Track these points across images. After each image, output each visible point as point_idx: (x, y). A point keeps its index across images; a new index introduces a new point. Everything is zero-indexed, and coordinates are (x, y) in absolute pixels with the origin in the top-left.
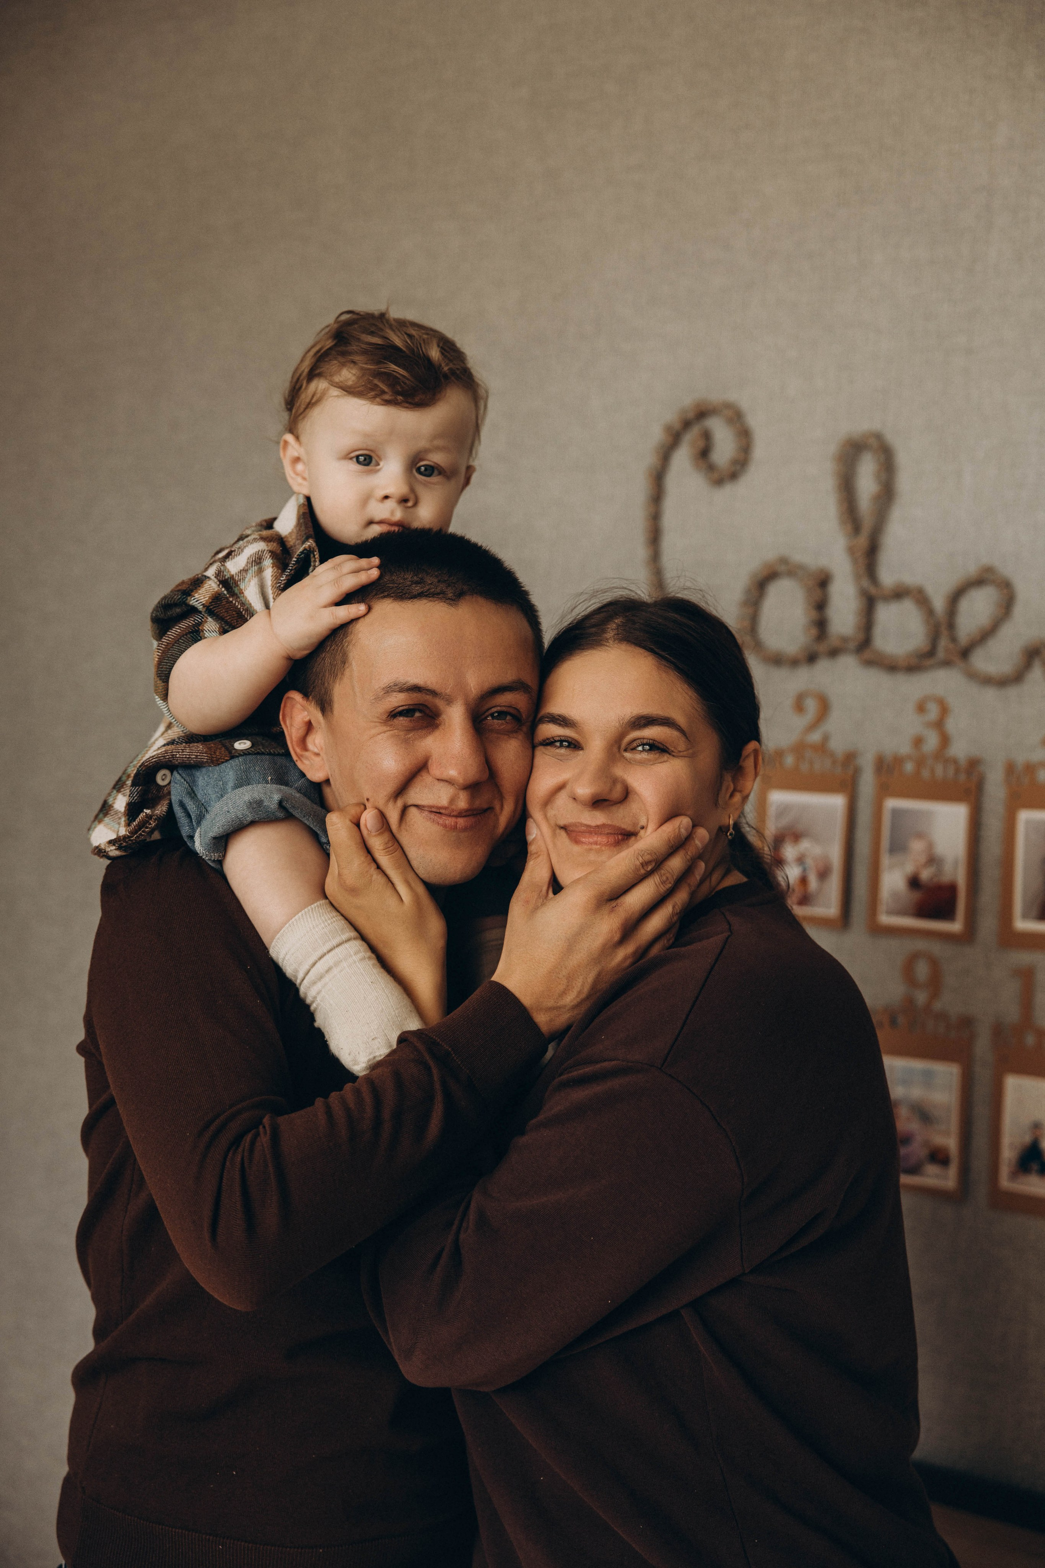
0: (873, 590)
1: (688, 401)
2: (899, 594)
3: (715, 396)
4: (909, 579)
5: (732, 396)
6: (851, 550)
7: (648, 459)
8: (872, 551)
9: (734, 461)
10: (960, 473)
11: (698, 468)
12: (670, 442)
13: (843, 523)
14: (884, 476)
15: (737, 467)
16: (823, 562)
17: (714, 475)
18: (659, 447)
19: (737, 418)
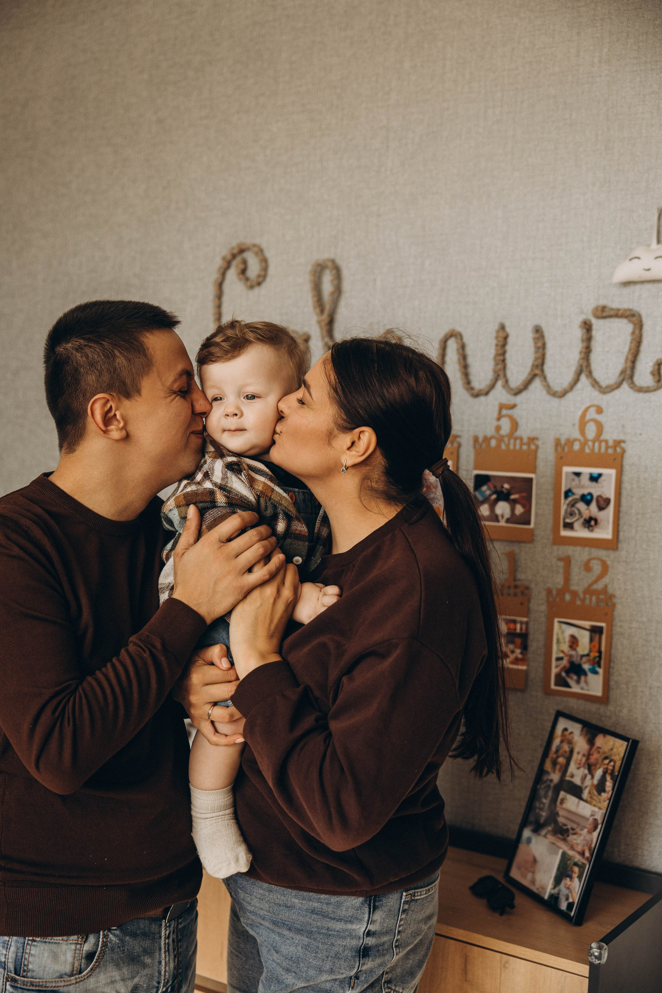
1: (234, 243)
3: (249, 241)
5: (257, 241)
6: (319, 322)
7: (215, 276)
8: (331, 322)
9: (259, 276)
10: (375, 280)
11: (240, 279)
12: (225, 265)
13: (315, 307)
14: (336, 282)
15: (261, 279)
16: (306, 329)
17: (249, 283)
18: (220, 268)
19: (260, 252)
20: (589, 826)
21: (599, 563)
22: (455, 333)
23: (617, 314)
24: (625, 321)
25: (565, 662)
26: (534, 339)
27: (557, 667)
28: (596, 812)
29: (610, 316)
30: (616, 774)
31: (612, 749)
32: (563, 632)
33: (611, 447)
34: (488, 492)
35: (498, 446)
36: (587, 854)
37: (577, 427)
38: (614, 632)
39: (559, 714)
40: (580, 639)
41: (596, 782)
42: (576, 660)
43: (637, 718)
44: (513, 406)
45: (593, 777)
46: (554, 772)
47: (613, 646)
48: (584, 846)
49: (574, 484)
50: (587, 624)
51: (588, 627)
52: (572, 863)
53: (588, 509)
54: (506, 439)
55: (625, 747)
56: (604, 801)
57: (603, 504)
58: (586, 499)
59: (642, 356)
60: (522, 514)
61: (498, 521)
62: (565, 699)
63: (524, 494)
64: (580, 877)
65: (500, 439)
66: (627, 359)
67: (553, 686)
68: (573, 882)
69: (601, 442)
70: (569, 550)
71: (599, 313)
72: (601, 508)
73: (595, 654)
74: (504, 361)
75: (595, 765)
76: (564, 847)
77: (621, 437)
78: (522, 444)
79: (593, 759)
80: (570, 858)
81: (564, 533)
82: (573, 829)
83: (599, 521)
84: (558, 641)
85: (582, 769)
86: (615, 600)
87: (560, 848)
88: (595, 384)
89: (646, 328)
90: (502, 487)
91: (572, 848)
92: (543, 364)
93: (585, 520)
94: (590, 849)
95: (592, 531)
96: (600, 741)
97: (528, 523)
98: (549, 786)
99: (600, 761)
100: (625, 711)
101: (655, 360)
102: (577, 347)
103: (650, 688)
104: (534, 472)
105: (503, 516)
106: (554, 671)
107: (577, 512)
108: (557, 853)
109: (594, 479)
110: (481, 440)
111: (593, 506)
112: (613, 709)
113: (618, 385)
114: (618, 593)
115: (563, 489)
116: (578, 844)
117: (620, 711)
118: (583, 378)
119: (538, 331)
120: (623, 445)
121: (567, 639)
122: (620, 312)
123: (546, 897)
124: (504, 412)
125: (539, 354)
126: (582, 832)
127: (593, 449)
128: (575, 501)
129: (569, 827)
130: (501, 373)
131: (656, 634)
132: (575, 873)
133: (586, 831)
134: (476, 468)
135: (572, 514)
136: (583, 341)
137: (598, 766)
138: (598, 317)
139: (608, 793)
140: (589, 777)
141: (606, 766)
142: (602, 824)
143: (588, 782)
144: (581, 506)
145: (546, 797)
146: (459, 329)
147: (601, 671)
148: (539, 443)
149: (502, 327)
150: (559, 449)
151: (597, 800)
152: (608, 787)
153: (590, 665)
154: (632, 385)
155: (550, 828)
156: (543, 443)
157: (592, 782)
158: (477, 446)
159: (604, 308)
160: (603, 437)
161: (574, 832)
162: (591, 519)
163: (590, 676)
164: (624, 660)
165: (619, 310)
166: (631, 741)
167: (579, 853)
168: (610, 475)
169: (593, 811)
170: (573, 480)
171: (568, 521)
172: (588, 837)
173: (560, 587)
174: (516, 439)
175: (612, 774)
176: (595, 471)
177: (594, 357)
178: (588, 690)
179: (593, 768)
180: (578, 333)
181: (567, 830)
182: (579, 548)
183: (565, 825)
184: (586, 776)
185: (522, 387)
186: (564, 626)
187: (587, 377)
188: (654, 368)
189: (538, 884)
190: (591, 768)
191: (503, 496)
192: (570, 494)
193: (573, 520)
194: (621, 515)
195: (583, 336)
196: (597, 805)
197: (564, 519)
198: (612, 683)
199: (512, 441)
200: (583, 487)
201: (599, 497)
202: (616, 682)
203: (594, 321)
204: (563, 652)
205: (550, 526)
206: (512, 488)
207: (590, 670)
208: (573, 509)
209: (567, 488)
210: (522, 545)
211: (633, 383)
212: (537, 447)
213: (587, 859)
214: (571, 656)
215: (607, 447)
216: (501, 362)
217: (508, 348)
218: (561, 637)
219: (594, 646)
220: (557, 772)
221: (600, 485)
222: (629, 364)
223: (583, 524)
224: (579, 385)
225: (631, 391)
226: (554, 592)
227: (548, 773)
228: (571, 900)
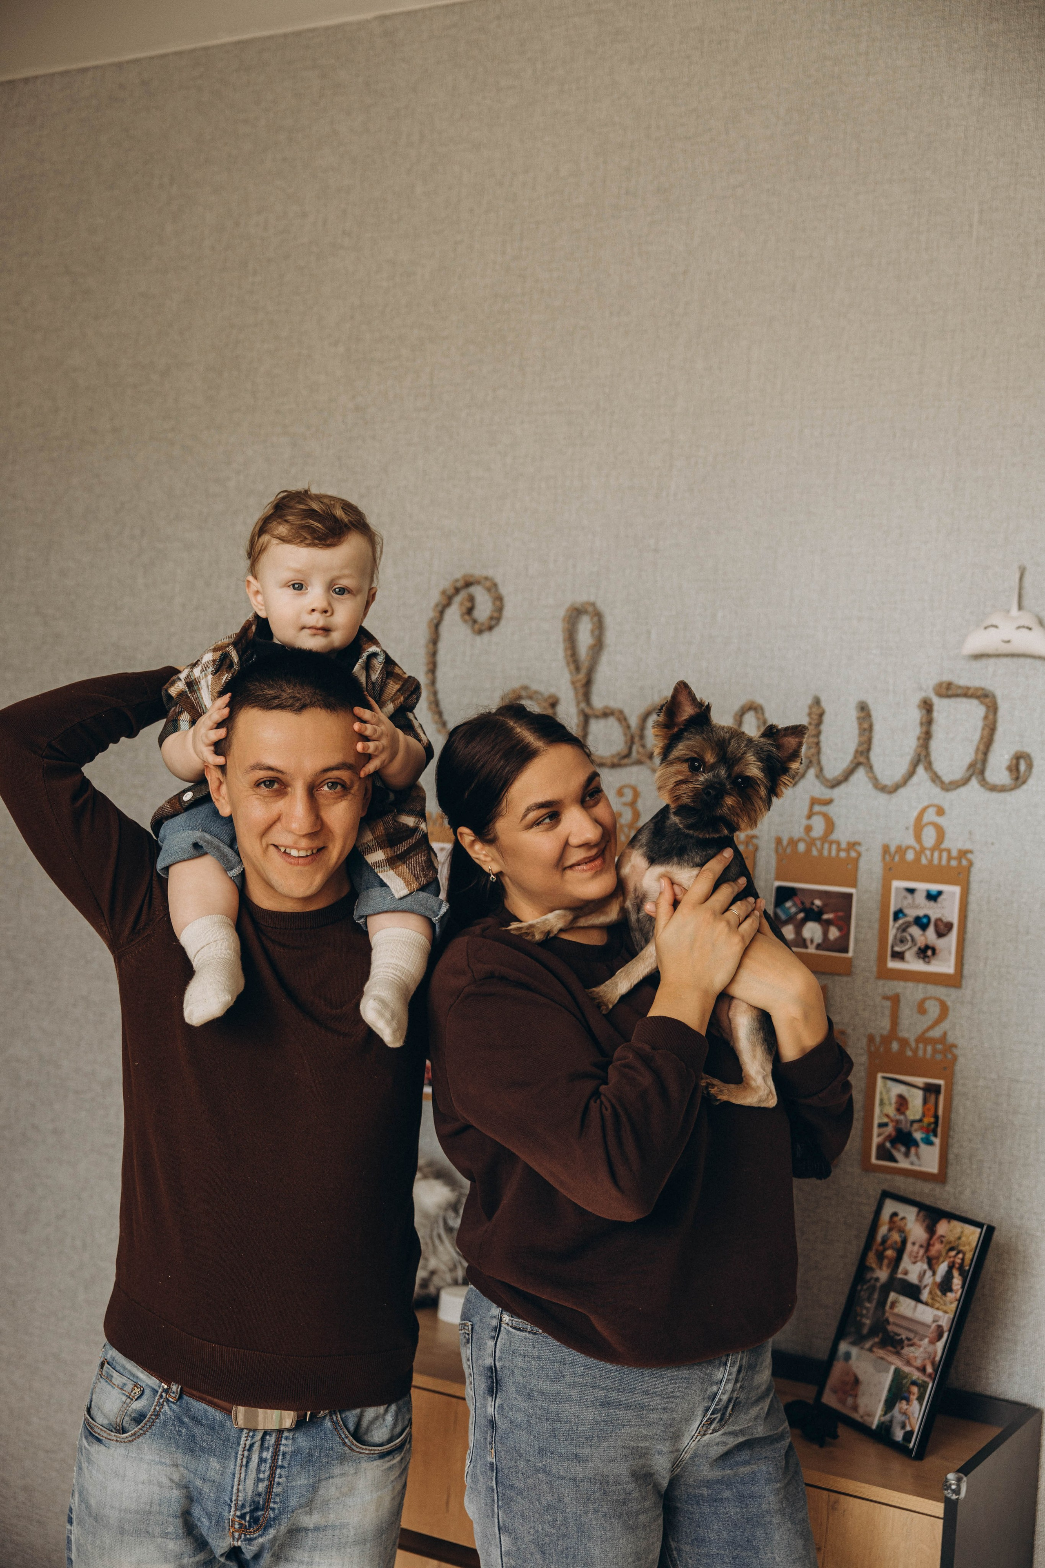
0: (587, 710)
1: (458, 574)
2: (606, 714)
3: (478, 572)
4: (613, 704)
5: (490, 573)
6: (573, 683)
7: (430, 614)
8: (588, 684)
9: (491, 618)
10: (649, 632)
11: (465, 621)
12: (445, 602)
13: (568, 664)
14: (597, 632)
15: (493, 623)
16: (553, 690)
17: (477, 627)
18: (437, 605)
19: (492, 588)
20: (930, 1335)
21: (937, 1003)
22: (754, 705)
23: (967, 693)
24: (975, 702)
25: (890, 1130)
26: (858, 718)
27: (879, 1135)
28: (940, 1317)
29: (957, 696)
30: (967, 1268)
31: (959, 1238)
32: (888, 1091)
33: (955, 858)
34: (793, 910)
35: (808, 850)
36: (929, 1370)
37: (911, 831)
38: (955, 1092)
39: (886, 1195)
40: (910, 1099)
41: (938, 1279)
42: (905, 1127)
43: (982, 1202)
44: (829, 802)
45: (934, 1274)
46: (881, 1268)
47: (954, 1110)
48: (924, 1360)
49: (905, 903)
50: (920, 1081)
51: (921, 1085)
52: (909, 1382)
53: (923, 935)
54: (818, 843)
55: (977, 1235)
56: (951, 1303)
57: (943, 929)
58: (922, 923)
59: (996, 747)
60: (836, 940)
61: (806, 947)
62: (888, 1177)
63: (840, 914)
64: (920, 1399)
65: (811, 843)
66: (978, 749)
67: (874, 1160)
68: (911, 1406)
69: (941, 851)
70: (898, 987)
71: (944, 691)
72: (940, 935)
73: (930, 1119)
74: (818, 744)
75: (938, 1258)
76: (897, 1363)
77: (968, 846)
78: (839, 850)
79: (934, 1251)
80: (906, 1376)
81: (893, 964)
82: (909, 1339)
83: (937, 951)
84: (882, 1103)
85: (919, 1264)
86: (956, 1051)
87: (891, 1363)
88: (936, 778)
89: (1001, 713)
90: (813, 904)
91: (908, 1363)
92: (869, 749)
93: (920, 949)
94: (933, 1363)
95: (929, 963)
96: (943, 1228)
97: (846, 950)
98: (874, 1287)
99: (944, 1253)
100: (968, 1192)
101: (1012, 752)
102: (915, 731)
103: (1001, 1163)
104: (854, 885)
105: (812, 941)
106: (876, 1140)
107: (909, 938)
108: (887, 1371)
109: (932, 897)
110: (785, 843)
111: (931, 931)
112: (952, 1190)
113: (965, 781)
114: (960, 1042)
115: (892, 909)
116: (916, 1358)
117: (961, 1193)
118: (921, 770)
119: (864, 709)
120: (969, 856)
121: (894, 1100)
122: (970, 692)
123: (874, 1427)
124: (817, 808)
125: (865, 738)
126: (922, 1342)
127: (931, 861)
128: (906, 924)
129: (904, 1337)
130: (814, 760)
131: (1009, 1096)
132: (914, 1394)
133: (926, 1340)
134: (777, 878)
135: (902, 941)
136: (922, 724)
137: (941, 1259)
138: (940, 695)
139: (956, 1293)
140: (929, 1273)
141: (952, 1259)
142: (950, 1331)
143: (928, 1279)
144: (915, 931)
145: (869, 1300)
146: (760, 701)
147: (937, 1141)
148: (862, 849)
149: (817, 702)
150: (887, 858)
151: (941, 1301)
152: (956, 1285)
153: (923, 1133)
154: (983, 783)
155: (876, 1340)
156: (867, 850)
157: (934, 1279)
158: (780, 851)
159: (949, 685)
160: (943, 846)
161: (910, 1343)
162: (927, 947)
163: (923, 1147)
164: (966, 1127)
165: (968, 688)
166: (985, 1227)
167: (918, 1369)
168: (954, 893)
169: (935, 1316)
170: (905, 898)
171: (897, 949)
172: (930, 1349)
173: (885, 1032)
174: (831, 843)
175: (961, 1269)
176: (934, 887)
177: (934, 745)
178: (920, 1165)
179: (934, 1261)
180: (915, 715)
181: (901, 1341)
182: (910, 985)
183: (899, 1335)
184: (925, 1272)
185: (841, 778)
186: (889, 1083)
187: (926, 769)
188: (1011, 762)
189: (861, 1410)
190: (932, 1263)
191: (813, 915)
192: (901, 915)
193: (903, 949)
194: (967, 943)
195: (921, 719)
196: (941, 1308)
197: (892, 947)
198: (951, 1157)
199: (826, 846)
200: (917, 907)
201: (938, 920)
202: (957, 1156)
203: (936, 700)
204: (887, 1116)
205: (874, 955)
206: (825, 905)
207: (922, 1139)
208: (905, 934)
209: (898, 907)
210: (837, 978)
211: (984, 779)
212: (859, 855)
213: (930, 1376)
214: (898, 1122)
215: (950, 858)
216: (814, 746)
217: (824, 727)
218: (885, 1097)
219: (929, 1110)
220: (884, 1268)
221: (939, 905)
222: (980, 756)
223: (917, 953)
224: (915, 779)
225: (982, 790)
226: (878, 1039)
227: (872, 1270)
228: (908, 1428)
